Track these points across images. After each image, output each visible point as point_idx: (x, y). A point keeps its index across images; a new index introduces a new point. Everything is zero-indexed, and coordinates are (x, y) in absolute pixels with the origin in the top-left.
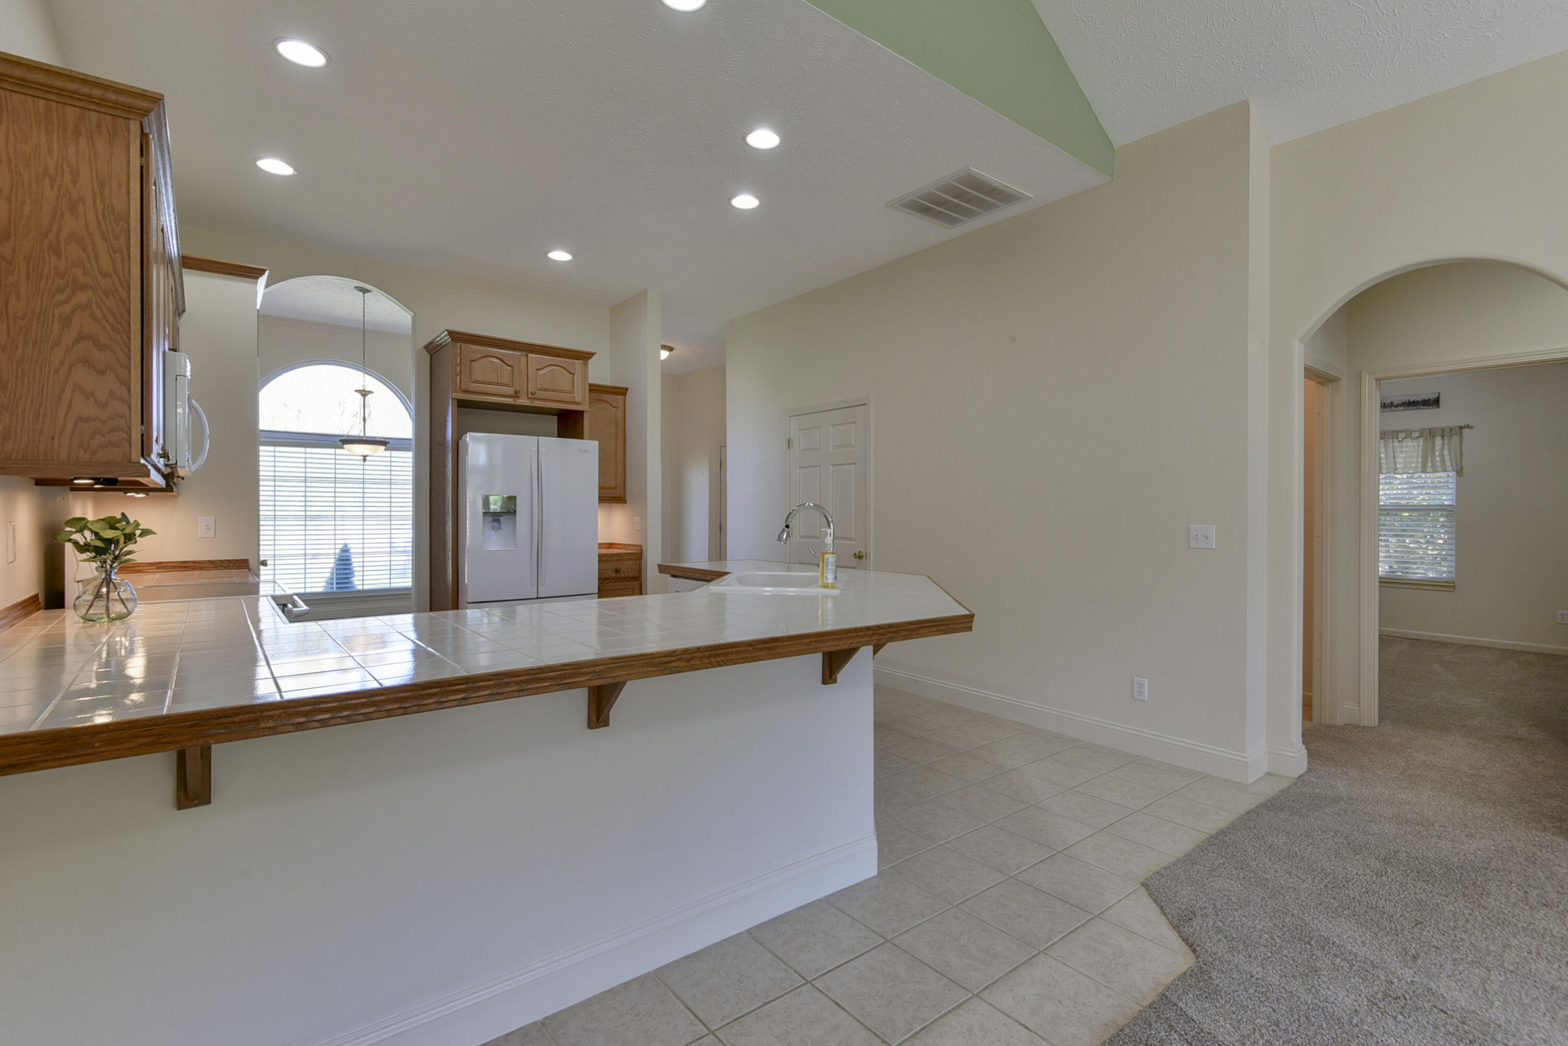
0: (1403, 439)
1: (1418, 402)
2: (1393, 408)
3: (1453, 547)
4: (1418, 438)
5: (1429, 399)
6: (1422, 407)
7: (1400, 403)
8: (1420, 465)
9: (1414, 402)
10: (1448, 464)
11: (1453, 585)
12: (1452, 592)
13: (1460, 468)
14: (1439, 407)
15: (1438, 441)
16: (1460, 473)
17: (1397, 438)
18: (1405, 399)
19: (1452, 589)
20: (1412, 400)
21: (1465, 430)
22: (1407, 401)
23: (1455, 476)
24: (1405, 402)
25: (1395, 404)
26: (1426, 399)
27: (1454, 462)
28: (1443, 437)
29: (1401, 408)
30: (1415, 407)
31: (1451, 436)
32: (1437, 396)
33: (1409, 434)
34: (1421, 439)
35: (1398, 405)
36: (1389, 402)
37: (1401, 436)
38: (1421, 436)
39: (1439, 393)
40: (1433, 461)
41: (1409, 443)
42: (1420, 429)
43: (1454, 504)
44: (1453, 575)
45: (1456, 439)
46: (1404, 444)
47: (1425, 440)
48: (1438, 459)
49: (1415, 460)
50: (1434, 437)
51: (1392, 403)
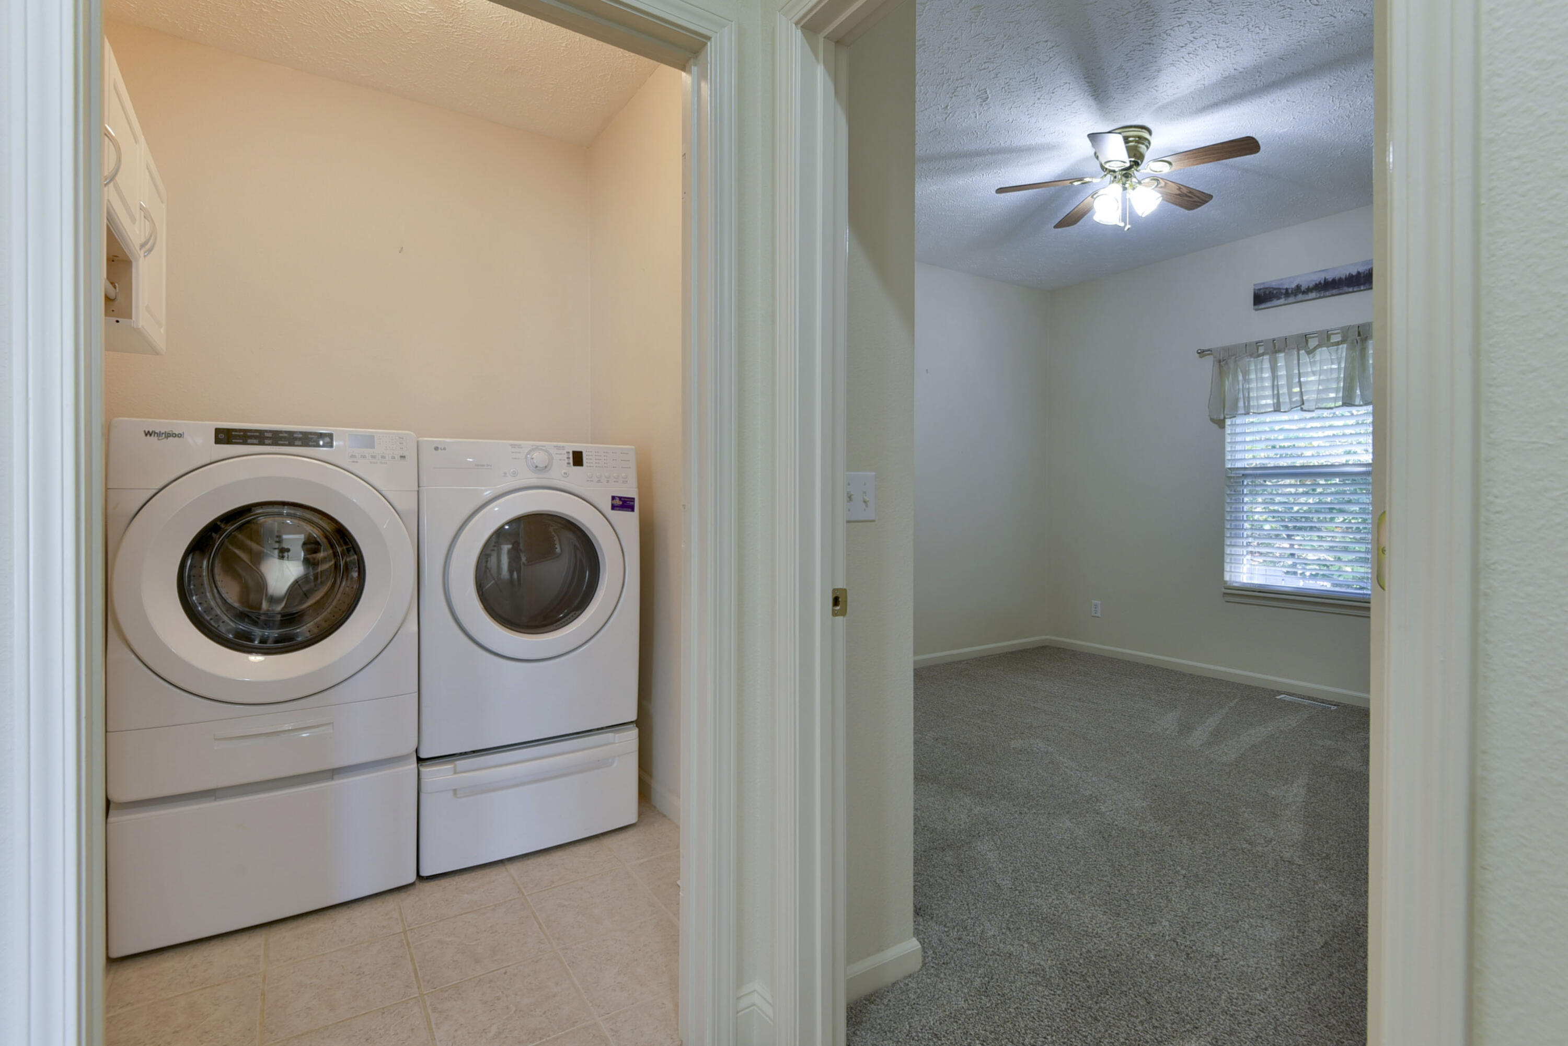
0: (1315, 348)
1: (1340, 279)
2: (1300, 297)
4: (1338, 344)
5: (1359, 273)
6: (1346, 289)
7: (1311, 285)
8: (1341, 395)
14: (1370, 289)
17: (1305, 347)
20: (1330, 277)
22: (1322, 282)
24: (1320, 283)
25: (1303, 289)
26: (1354, 273)
29: (1312, 295)
30: (1335, 291)
32: (1369, 266)
33: (1325, 338)
34: (1344, 346)
35: (1308, 290)
36: (1294, 286)
37: (1313, 343)
38: (1342, 342)
39: (1372, 263)
40: (1365, 387)
41: (1323, 354)
42: (1342, 329)
46: (1318, 358)
47: (1351, 348)
49: (1334, 386)
51: (1298, 287)
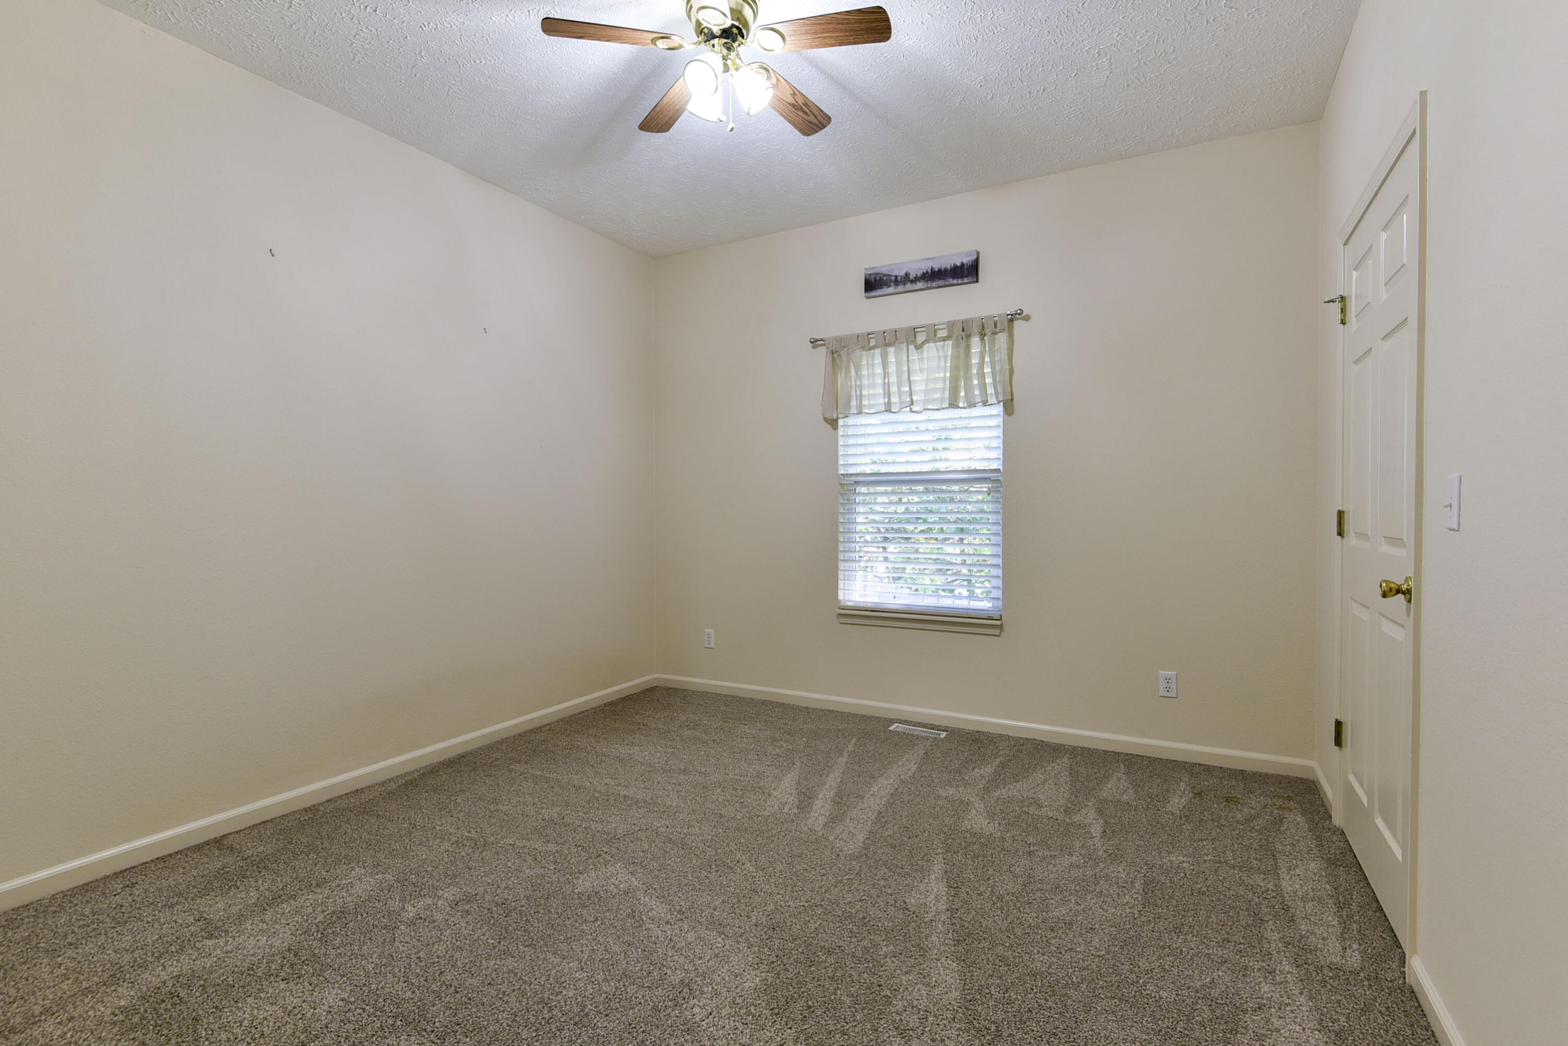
0: (923, 343)
1: (946, 270)
2: (909, 286)
3: (999, 550)
4: (944, 339)
5: (963, 264)
6: (952, 282)
7: (919, 274)
8: (947, 395)
9: (940, 270)
10: (990, 390)
11: (998, 623)
12: (999, 636)
13: (1009, 397)
14: (977, 281)
15: (976, 346)
16: (1009, 407)
17: (914, 341)
18: (926, 267)
19: (997, 632)
20: (936, 266)
21: (1018, 324)
22: (929, 271)
23: (1002, 414)
24: (927, 272)
25: (911, 277)
26: (959, 264)
27: (999, 388)
28: (982, 335)
29: (920, 285)
30: (941, 283)
31: (994, 333)
32: (975, 257)
33: (932, 333)
34: (949, 343)
35: (916, 279)
36: (902, 273)
37: (920, 338)
38: (948, 338)
39: (978, 253)
40: (969, 388)
41: (931, 350)
42: (947, 323)
43: (1001, 468)
44: (1000, 603)
45: (1002, 338)
47: (956, 345)
48: (975, 382)
49: (941, 384)
50: (969, 336)
51: (907, 275)
